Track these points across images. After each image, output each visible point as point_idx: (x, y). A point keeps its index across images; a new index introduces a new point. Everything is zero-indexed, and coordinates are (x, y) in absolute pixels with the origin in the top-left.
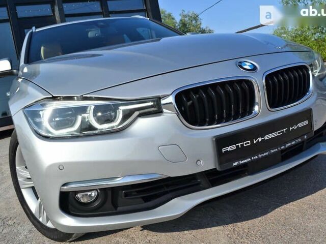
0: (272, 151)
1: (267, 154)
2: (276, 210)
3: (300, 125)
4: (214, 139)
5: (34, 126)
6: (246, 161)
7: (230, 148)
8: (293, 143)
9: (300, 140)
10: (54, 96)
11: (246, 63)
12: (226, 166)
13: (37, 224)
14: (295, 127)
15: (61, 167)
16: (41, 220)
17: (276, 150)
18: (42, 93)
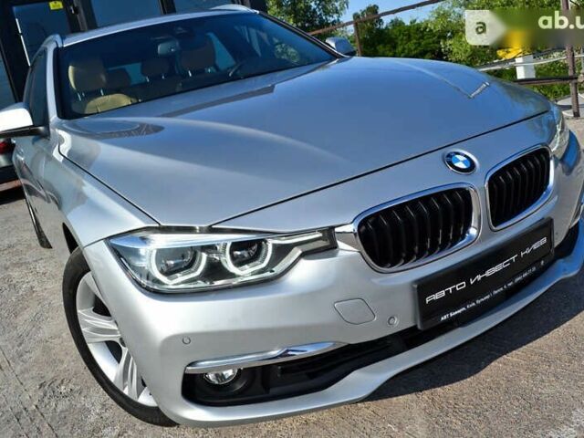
0: (496, 292)
1: (488, 297)
2: (493, 364)
3: (535, 246)
4: (416, 286)
5: (133, 272)
6: (459, 311)
7: (436, 297)
8: (525, 275)
9: (534, 269)
10: (163, 224)
11: (457, 156)
12: (431, 323)
13: (120, 398)
14: (528, 251)
15: (185, 340)
16: (126, 392)
17: (502, 289)
18: (143, 221)
